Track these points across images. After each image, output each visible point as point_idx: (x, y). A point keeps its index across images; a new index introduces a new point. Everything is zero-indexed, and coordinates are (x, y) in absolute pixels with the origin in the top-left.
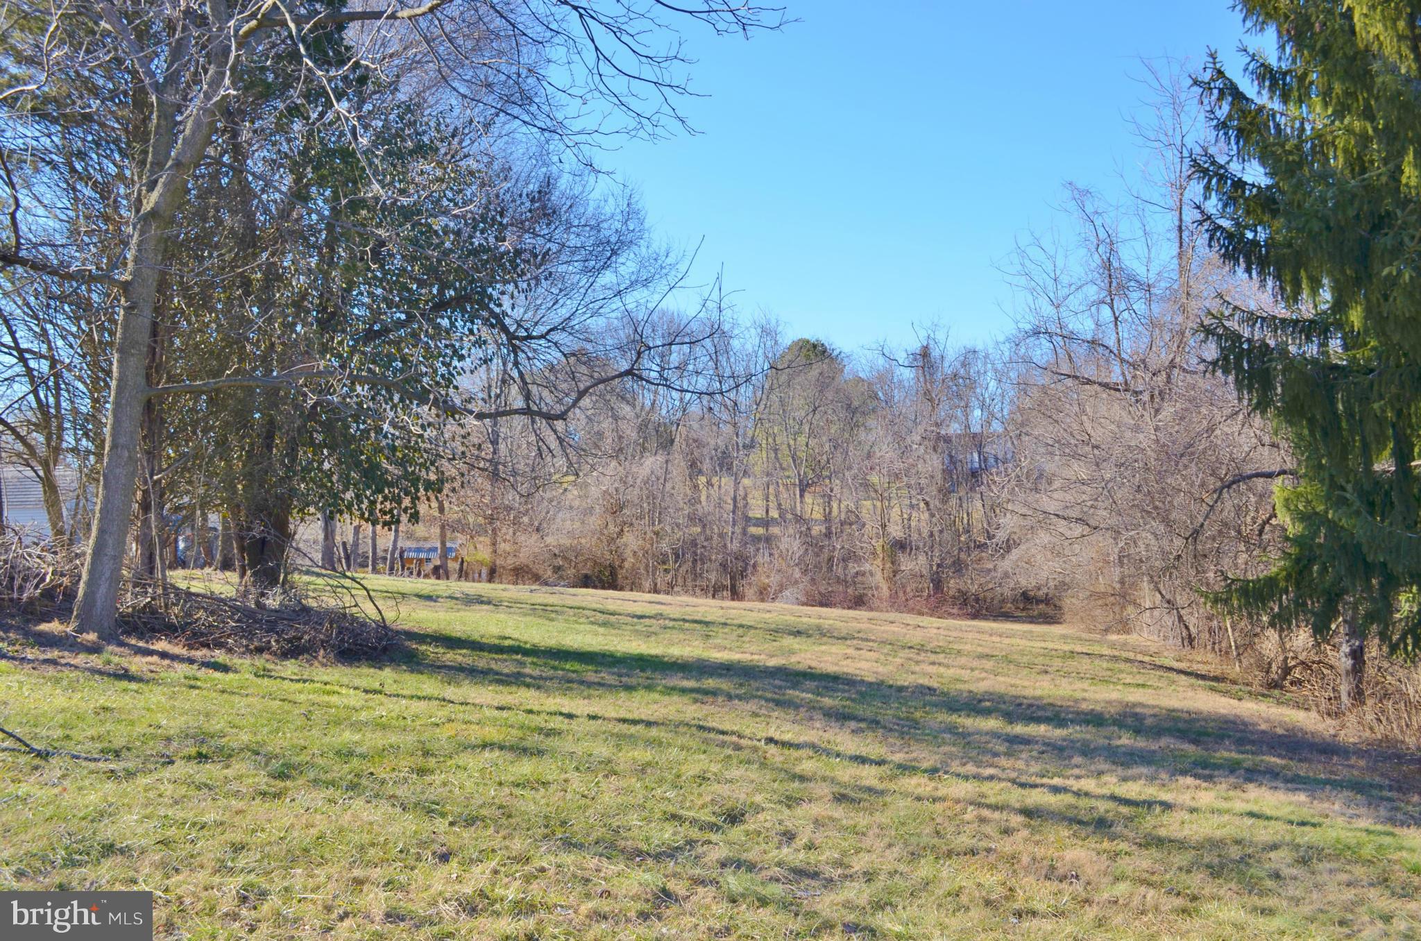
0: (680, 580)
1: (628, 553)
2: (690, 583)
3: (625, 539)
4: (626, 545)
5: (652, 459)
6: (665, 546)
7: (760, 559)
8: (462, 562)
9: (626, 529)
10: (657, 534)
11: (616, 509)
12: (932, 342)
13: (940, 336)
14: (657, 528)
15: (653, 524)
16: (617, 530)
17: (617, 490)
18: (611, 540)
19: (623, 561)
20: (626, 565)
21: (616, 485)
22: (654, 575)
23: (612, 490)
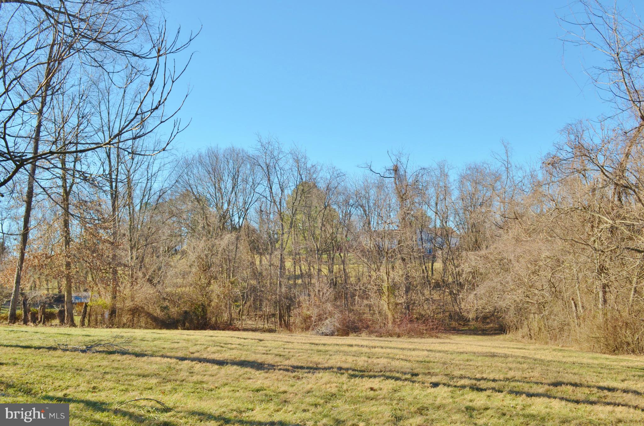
0: (245, 312)
1: (214, 296)
2: (252, 314)
3: (212, 287)
4: (212, 291)
5: (229, 235)
6: (237, 291)
7: (301, 299)
8: (86, 306)
9: (212, 281)
10: (232, 283)
11: (206, 268)
12: (399, 163)
13: (404, 160)
14: (232, 279)
15: (229, 278)
16: (206, 281)
17: (206, 256)
18: (203, 288)
19: (211, 301)
20: (213, 304)
21: (206, 252)
22: (230, 308)
23: (203, 256)
